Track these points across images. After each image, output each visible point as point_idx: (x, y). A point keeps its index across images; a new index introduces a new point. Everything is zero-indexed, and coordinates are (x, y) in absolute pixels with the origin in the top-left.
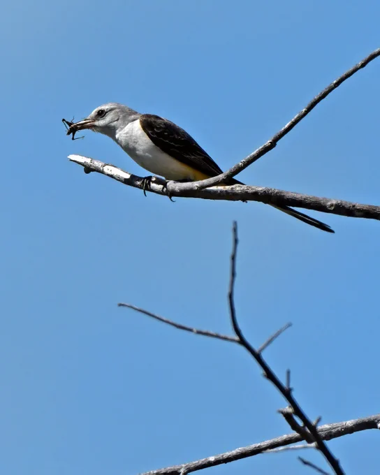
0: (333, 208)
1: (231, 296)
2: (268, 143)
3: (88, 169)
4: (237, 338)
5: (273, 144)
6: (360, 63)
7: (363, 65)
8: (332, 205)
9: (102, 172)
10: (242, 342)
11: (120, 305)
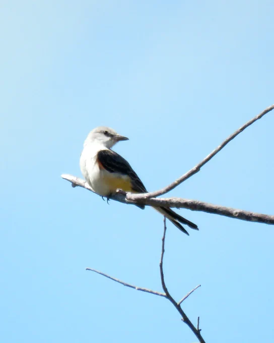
0: (237, 215)
1: (161, 266)
2: (194, 168)
3: (75, 185)
4: (165, 294)
5: (198, 169)
6: (258, 116)
7: (260, 117)
8: (236, 213)
9: (84, 187)
10: (168, 296)
11: (87, 269)
